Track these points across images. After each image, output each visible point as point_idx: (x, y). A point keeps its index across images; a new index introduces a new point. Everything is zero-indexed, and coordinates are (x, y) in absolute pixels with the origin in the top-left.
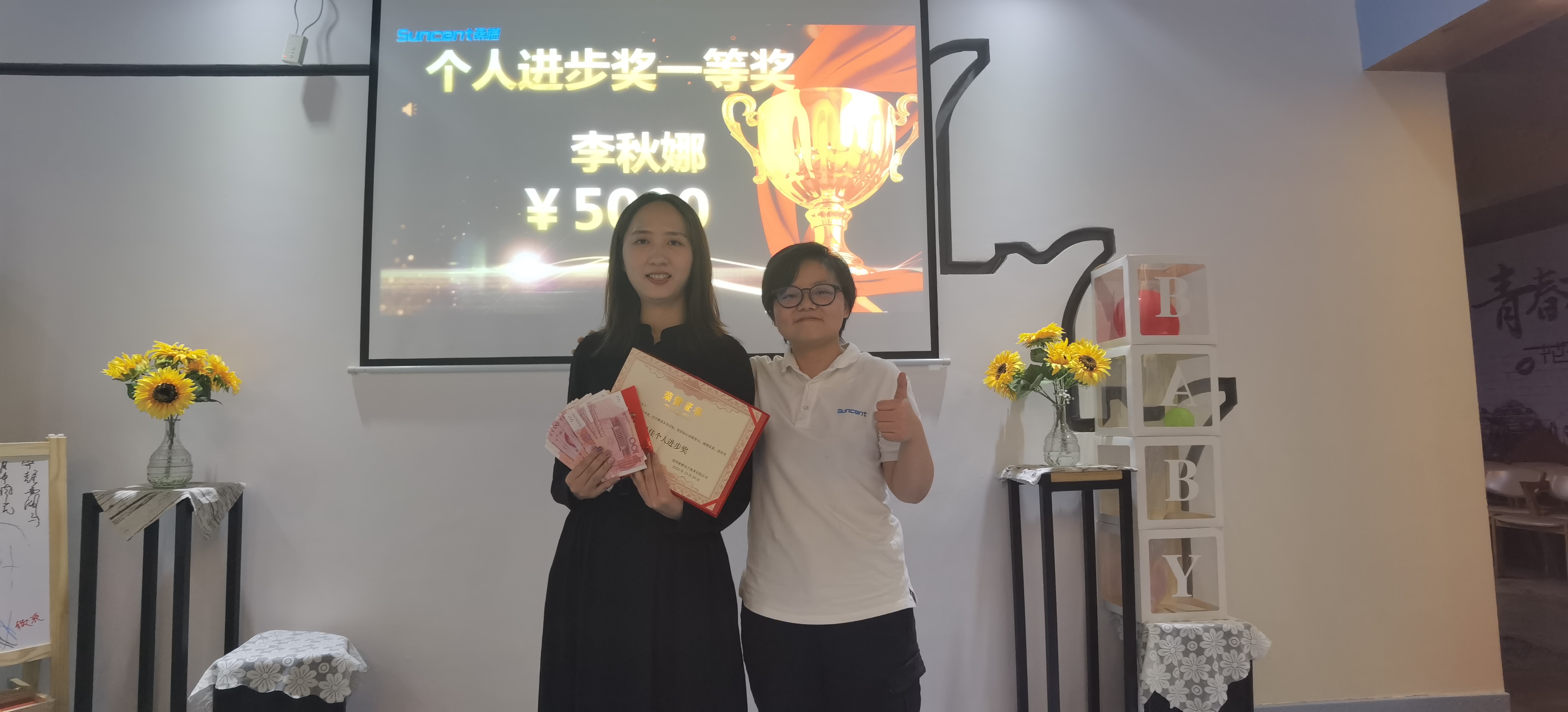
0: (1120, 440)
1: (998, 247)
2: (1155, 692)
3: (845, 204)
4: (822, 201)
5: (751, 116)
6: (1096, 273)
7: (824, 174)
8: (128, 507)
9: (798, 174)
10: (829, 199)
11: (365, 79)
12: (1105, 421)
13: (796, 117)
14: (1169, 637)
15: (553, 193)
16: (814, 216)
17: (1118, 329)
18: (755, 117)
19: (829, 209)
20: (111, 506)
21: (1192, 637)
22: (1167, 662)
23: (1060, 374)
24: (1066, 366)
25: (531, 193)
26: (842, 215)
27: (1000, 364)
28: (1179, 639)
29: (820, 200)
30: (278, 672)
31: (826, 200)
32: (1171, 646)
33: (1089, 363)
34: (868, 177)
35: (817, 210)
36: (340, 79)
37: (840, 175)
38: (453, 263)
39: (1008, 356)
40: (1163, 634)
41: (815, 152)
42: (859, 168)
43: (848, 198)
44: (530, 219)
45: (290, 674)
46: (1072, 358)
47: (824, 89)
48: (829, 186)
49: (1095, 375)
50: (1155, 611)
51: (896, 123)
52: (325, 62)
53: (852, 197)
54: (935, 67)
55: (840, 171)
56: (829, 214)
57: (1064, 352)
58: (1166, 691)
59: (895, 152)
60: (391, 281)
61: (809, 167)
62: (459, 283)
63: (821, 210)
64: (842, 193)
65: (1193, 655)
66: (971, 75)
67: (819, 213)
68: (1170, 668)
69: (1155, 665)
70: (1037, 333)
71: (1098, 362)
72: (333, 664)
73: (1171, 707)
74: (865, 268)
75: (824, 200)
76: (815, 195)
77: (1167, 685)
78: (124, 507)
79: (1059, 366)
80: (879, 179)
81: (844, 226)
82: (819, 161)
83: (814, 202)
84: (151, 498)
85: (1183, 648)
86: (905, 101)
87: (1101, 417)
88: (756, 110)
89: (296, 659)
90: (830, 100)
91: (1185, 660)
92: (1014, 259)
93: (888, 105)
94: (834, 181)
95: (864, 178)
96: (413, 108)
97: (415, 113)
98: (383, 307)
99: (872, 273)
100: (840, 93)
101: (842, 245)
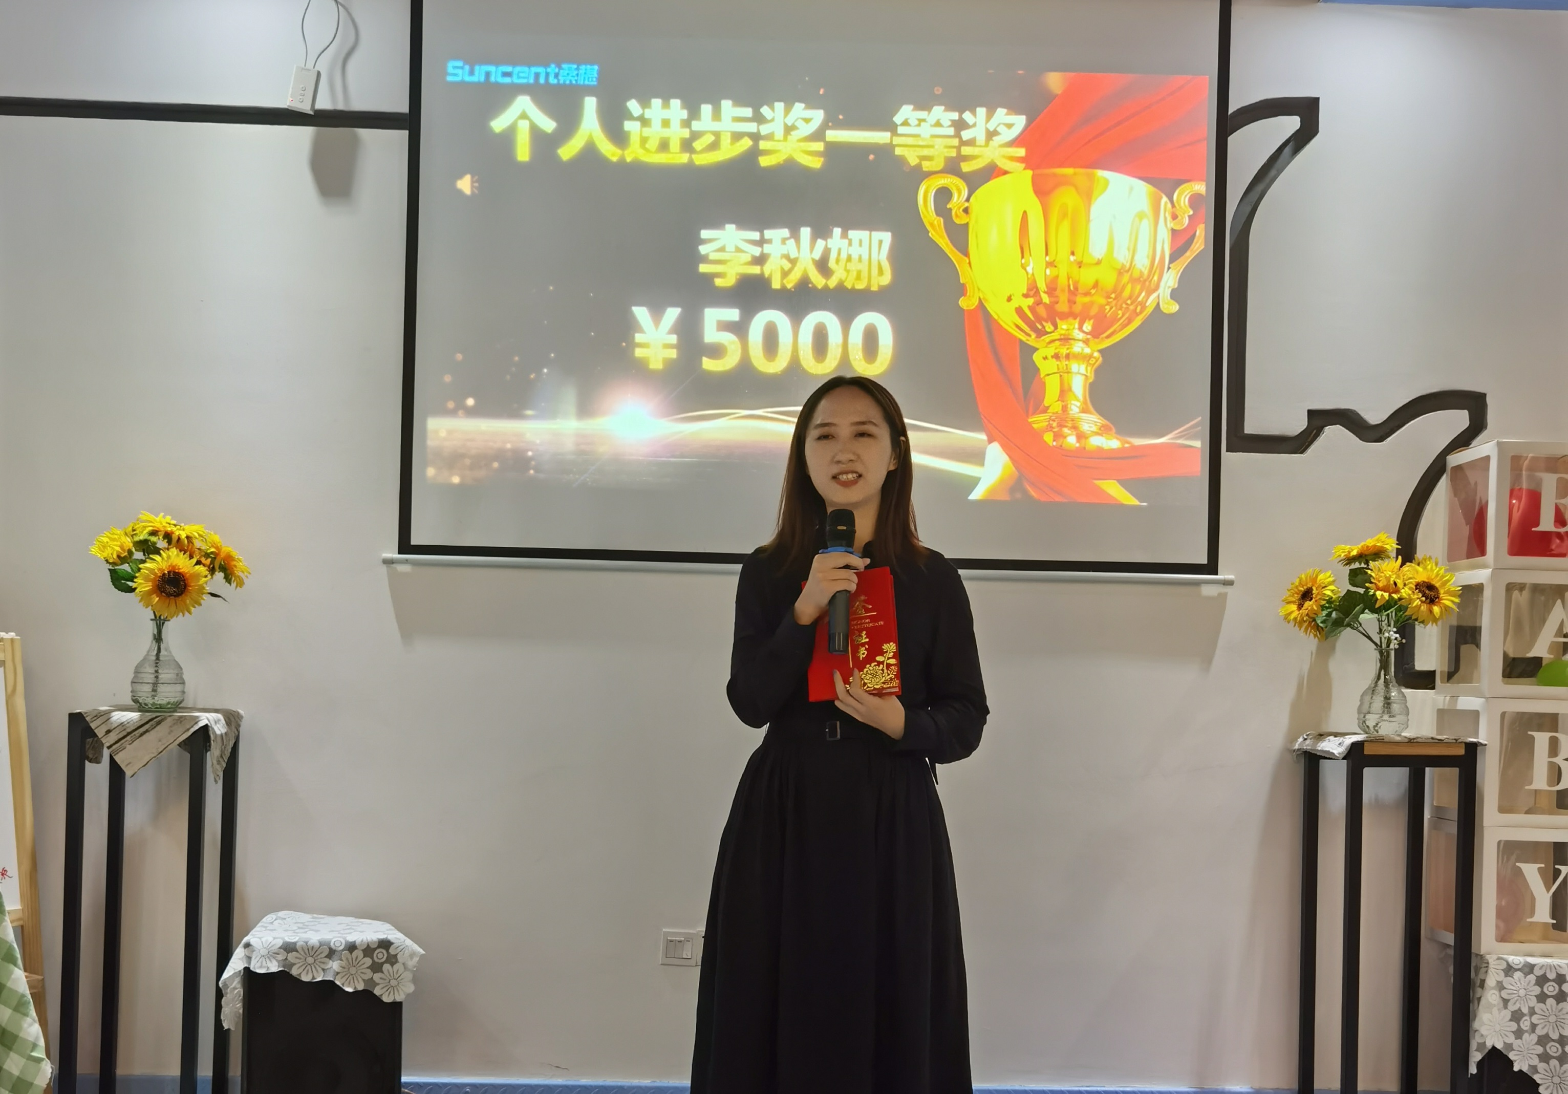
0: (1467, 702)
1: (1311, 413)
2: (1494, 1048)
3: (1092, 342)
4: (1058, 337)
5: (959, 208)
6: (1456, 459)
7: (1063, 298)
8: (129, 734)
9: (1026, 296)
10: (1069, 335)
11: (403, 135)
12: (1450, 676)
13: (1025, 213)
14: (1518, 975)
15: (672, 314)
16: (1045, 358)
17: (1477, 545)
18: (966, 211)
19: (1068, 349)
20: (108, 732)
21: (1552, 975)
22: (1512, 1007)
23: (1388, 605)
24: (1395, 596)
25: (641, 313)
26: (1087, 358)
27: (1305, 587)
28: (1532, 978)
29: (1055, 336)
30: (326, 957)
31: (1064, 335)
32: (1520, 985)
33: (1429, 592)
34: (1127, 304)
35: (1051, 351)
36: (365, 134)
37: (1086, 300)
38: (529, 412)
39: (1317, 577)
40: (1509, 970)
41: (1051, 264)
42: (1114, 291)
43: (1096, 333)
44: (639, 353)
45: (341, 960)
46: (1405, 585)
47: (1069, 171)
48: (1071, 315)
49: (1436, 609)
50: (1503, 938)
51: (1171, 224)
52: (341, 106)
53: (1103, 333)
54: (1233, 140)
55: (1087, 294)
56: (1068, 357)
57: (1394, 576)
58: (1509, 1047)
59: (1169, 268)
60: (443, 434)
61: (1042, 286)
62: (538, 442)
63: (1057, 351)
64: (1087, 327)
65: (1551, 1002)
66: (1287, 150)
67: (1053, 354)
68: (1517, 1016)
69: (1495, 1010)
70: (1360, 546)
71: (1442, 591)
72: (392, 951)
73: (1516, 1069)
74: (1117, 439)
75: (1061, 335)
76: (1049, 327)
77: (1511, 1039)
78: (124, 733)
79: (1386, 595)
80: (1144, 307)
81: (1089, 374)
82: (1057, 277)
83: (1047, 338)
84: (159, 723)
85: (1537, 990)
86: (1186, 193)
87: (1446, 669)
88: (968, 200)
89: (347, 942)
90: (1077, 189)
91: (1539, 1007)
92: (1334, 433)
93: (1162, 197)
94: (1077, 308)
95: (1121, 305)
96: (472, 182)
97: (476, 192)
98: (431, 472)
99: (1127, 445)
100: (1091, 178)
101: (1085, 402)
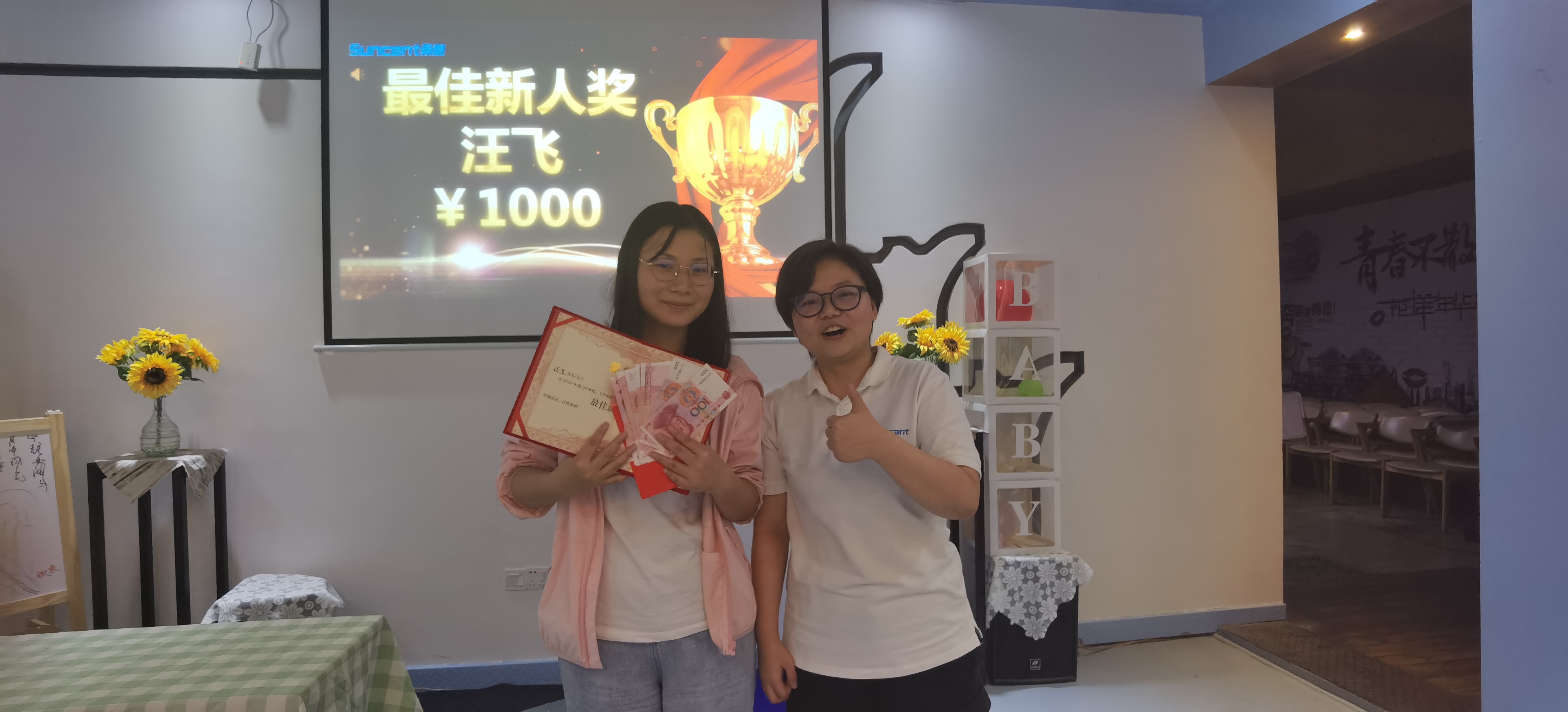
0: (979, 407)
1: (885, 240)
2: (999, 612)
3: (754, 202)
4: (734, 199)
5: (670, 121)
6: (969, 263)
7: (736, 175)
8: (129, 475)
9: (713, 174)
10: (740, 197)
11: (317, 84)
13: (711, 123)
14: (1011, 568)
16: (727, 212)
18: (675, 122)
19: (740, 205)
20: (114, 474)
21: (1030, 567)
22: (1009, 588)
23: (928, 353)
24: (931, 349)
26: (751, 211)
28: (1019, 570)
29: (732, 198)
30: (271, 610)
31: (738, 197)
32: (1013, 575)
33: (952, 344)
34: (774, 178)
35: (730, 207)
36: (294, 83)
37: (749, 176)
38: (405, 253)
39: (888, 336)
40: (1006, 565)
41: (728, 155)
42: (766, 170)
43: (756, 196)
45: (281, 611)
46: (937, 341)
47: (736, 97)
48: (740, 185)
49: (956, 355)
50: (1002, 547)
51: (799, 129)
52: (278, 66)
53: (761, 195)
54: (834, 78)
55: (750, 172)
56: (740, 210)
57: (930, 337)
58: (1008, 611)
59: (798, 155)
60: (350, 269)
61: (723, 168)
62: (411, 271)
63: (734, 207)
64: (751, 192)
65: (1030, 583)
66: (867, 84)
67: (731, 209)
68: (1011, 593)
69: (999, 591)
70: (912, 318)
71: (959, 344)
72: (317, 601)
73: (1012, 623)
74: (771, 259)
75: (736, 197)
76: (728, 193)
77: (1008, 607)
78: (126, 474)
79: (926, 348)
80: (784, 179)
81: (753, 221)
82: (731, 162)
83: (727, 199)
84: (149, 467)
85: (1022, 577)
86: (807, 110)
88: (675, 116)
89: (285, 599)
90: (740, 107)
91: (1024, 586)
92: (899, 251)
93: (792, 113)
94: (745, 181)
95: (771, 179)
98: (343, 293)
100: (750, 101)
101: (751, 238)
